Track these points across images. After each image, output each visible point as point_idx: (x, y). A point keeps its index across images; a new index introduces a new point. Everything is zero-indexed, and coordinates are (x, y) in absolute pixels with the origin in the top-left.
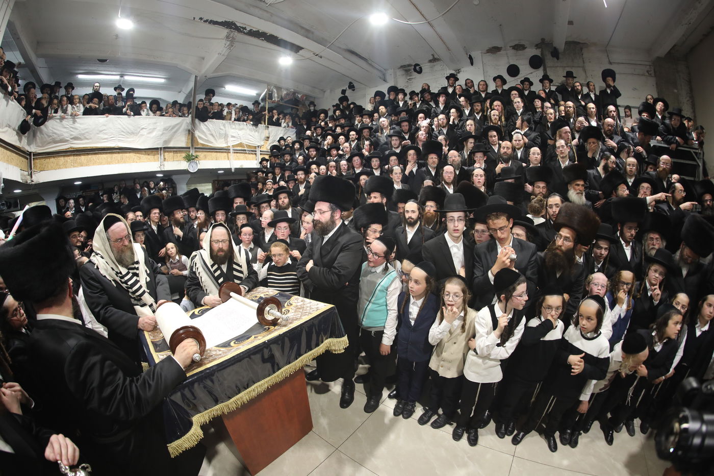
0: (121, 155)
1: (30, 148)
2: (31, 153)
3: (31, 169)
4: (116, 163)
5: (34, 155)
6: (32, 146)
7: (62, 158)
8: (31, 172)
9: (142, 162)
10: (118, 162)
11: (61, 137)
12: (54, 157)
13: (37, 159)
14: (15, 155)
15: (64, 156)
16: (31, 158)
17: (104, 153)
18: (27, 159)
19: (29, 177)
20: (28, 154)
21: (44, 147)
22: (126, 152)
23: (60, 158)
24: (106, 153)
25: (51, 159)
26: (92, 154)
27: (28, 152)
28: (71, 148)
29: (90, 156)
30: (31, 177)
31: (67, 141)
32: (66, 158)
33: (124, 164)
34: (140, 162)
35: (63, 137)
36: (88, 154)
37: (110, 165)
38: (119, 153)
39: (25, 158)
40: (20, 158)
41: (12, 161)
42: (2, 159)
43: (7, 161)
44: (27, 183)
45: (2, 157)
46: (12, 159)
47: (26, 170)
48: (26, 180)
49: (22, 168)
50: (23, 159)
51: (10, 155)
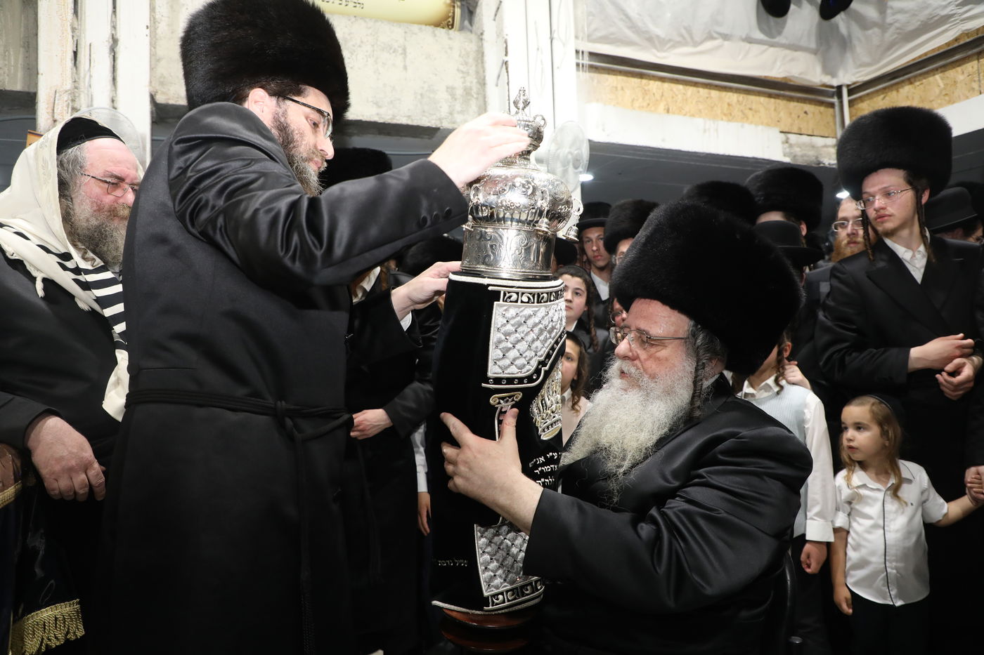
2: (839, 88)
5: (851, 91)
6: (841, 70)
7: (938, 77)
11: (923, 16)
12: (910, 81)
13: (861, 99)
15: (944, 68)
16: (841, 102)
18: (832, 105)
21: (878, 61)
23: (931, 79)
25: (901, 90)
28: (966, 34)
31: (946, 19)
32: (951, 73)
35: (927, 12)
39: (821, 103)
40: (793, 104)
41: (750, 113)
42: (700, 111)
43: (725, 115)
44: (822, 165)
45: (701, 107)
46: (750, 109)
47: (815, 134)
48: (817, 157)
49: (800, 129)
50: (808, 107)
51: (738, 101)
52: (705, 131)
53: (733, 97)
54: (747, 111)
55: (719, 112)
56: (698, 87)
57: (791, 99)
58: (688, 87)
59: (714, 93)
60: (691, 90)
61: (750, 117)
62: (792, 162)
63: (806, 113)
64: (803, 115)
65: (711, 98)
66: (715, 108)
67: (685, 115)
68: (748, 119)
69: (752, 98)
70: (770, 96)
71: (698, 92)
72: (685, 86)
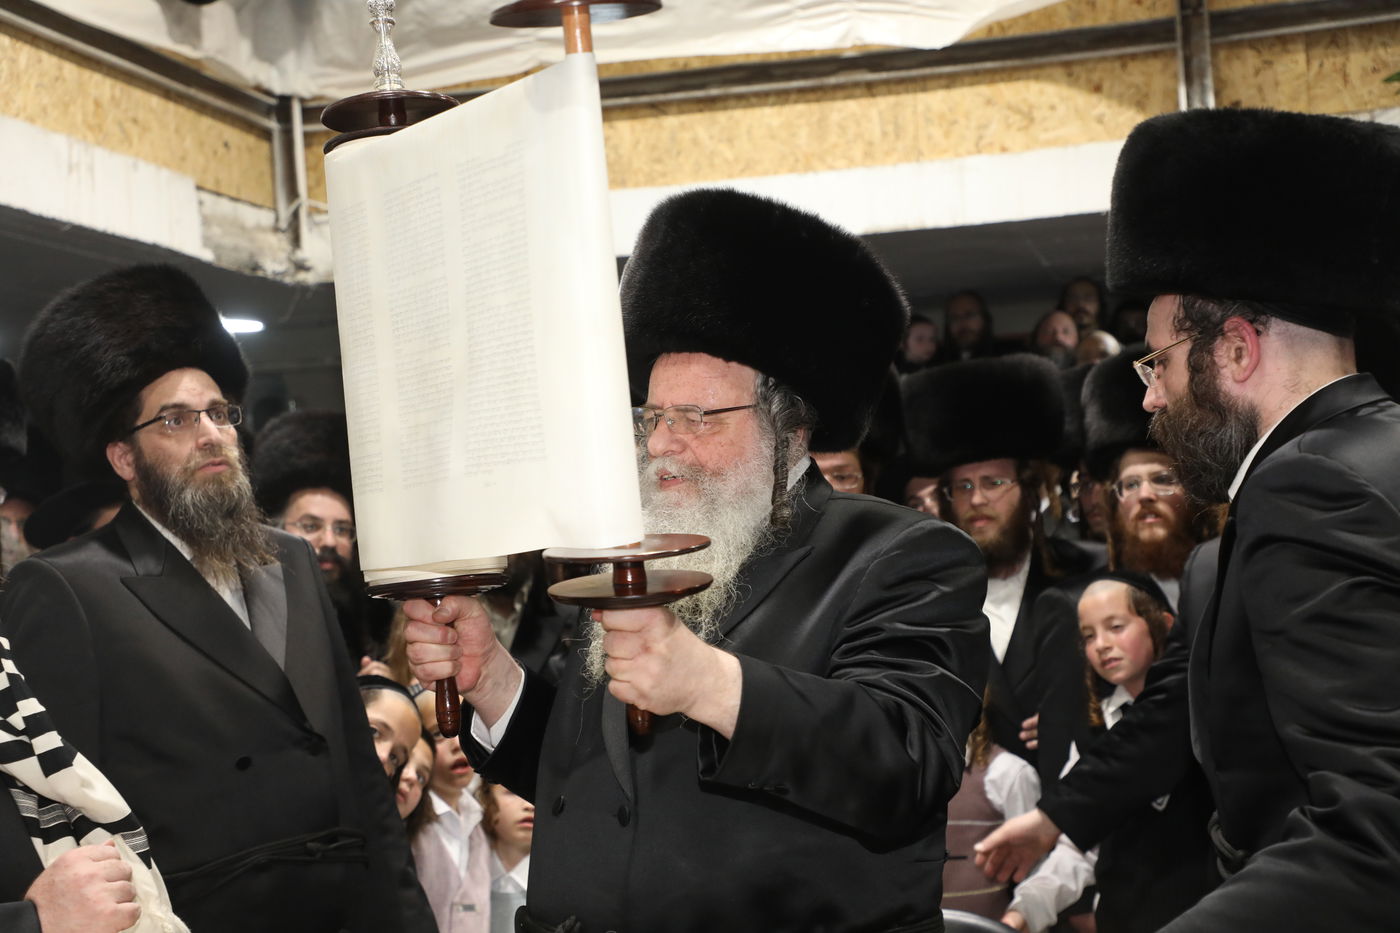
0: (884, 103)
1: (283, 73)
2: (285, 101)
3: (292, 193)
4: (851, 163)
5: (310, 115)
6: (290, 60)
8: (296, 215)
9: (1049, 143)
10: (869, 157)
13: (329, 135)
14: (155, 101)
16: (288, 134)
17: (762, 98)
18: (266, 135)
19: (279, 243)
20: (268, 111)
22: (922, 84)
24: (783, 97)
26: (684, 107)
27: (269, 93)
29: (671, 121)
30: (296, 241)
33: (907, 169)
34: (1028, 147)
36: (658, 109)
37: (810, 177)
38: (870, 89)
39: (249, 127)
40: (206, 122)
41: (134, 131)
42: (44, 110)
43: (90, 128)
44: (260, 273)
45: (46, 100)
46: (135, 121)
47: (243, 196)
48: (252, 256)
49: (217, 182)
50: (232, 134)
51: (113, 98)
52: (70, 168)
53: (101, 86)
54: (128, 125)
55: (79, 118)
56: (38, 47)
57: (202, 108)
58: (19, 45)
59: (70, 69)
60: (25, 53)
61: (135, 140)
62: (216, 263)
63: (226, 145)
64: (221, 150)
65: (64, 80)
66: (72, 109)
67: (17, 115)
68: (131, 145)
69: (138, 94)
70: (168, 94)
71: (40, 61)
72: (14, 41)
